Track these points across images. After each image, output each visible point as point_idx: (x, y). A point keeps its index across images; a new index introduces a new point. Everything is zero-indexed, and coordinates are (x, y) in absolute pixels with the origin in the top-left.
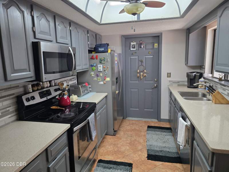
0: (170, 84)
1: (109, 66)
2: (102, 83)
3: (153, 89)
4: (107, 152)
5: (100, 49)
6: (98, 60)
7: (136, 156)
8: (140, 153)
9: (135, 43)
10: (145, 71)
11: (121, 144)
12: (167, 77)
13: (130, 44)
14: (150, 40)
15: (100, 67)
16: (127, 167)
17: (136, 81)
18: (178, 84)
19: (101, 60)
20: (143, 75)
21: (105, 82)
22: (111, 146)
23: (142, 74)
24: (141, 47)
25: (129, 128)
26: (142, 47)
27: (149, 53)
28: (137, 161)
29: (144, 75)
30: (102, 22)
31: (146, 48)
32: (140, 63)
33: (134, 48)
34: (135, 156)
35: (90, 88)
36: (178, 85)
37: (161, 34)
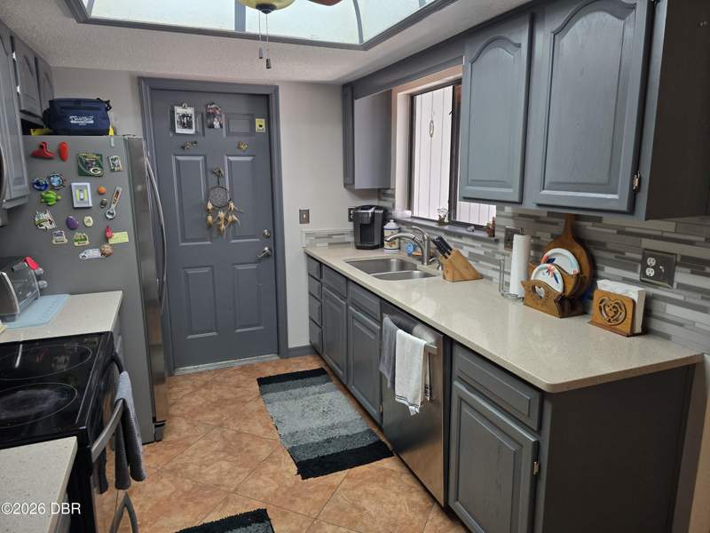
0: (308, 242)
1: (123, 189)
2: (94, 253)
3: (259, 261)
5: (74, 120)
6: (71, 163)
7: (265, 482)
8: (272, 468)
9: (190, 111)
10: (232, 205)
11: (196, 460)
12: (301, 223)
13: (173, 112)
14: (241, 107)
15: (83, 193)
16: (254, 527)
17: (205, 240)
18: (331, 241)
19: (88, 166)
20: (226, 220)
21: (107, 249)
22: (165, 481)
23: (221, 214)
24: (212, 126)
25: (197, 401)
26: (216, 124)
27: (239, 148)
28: (275, 495)
29: (230, 218)
31: (228, 133)
32: (213, 179)
33: (189, 125)
34: (260, 483)
35: (39, 278)
36: (330, 244)
37: (276, 89)
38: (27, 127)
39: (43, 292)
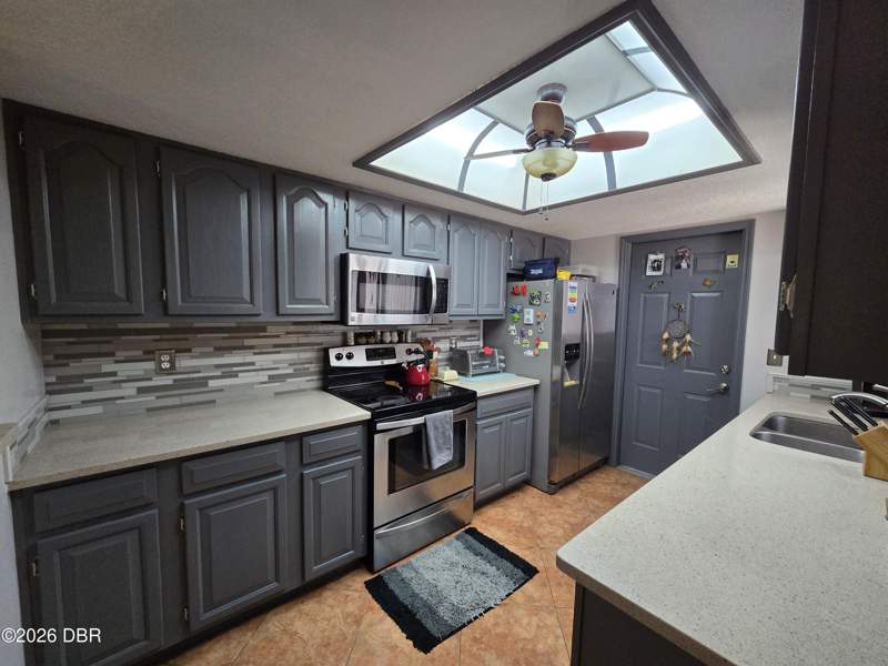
0: (776, 388)
1: (549, 310)
2: (530, 353)
3: (711, 395)
4: (503, 521)
5: (533, 272)
6: (527, 297)
9: (661, 256)
10: (688, 337)
12: (768, 364)
13: (647, 259)
14: (712, 246)
15: (530, 315)
16: (520, 574)
17: (659, 364)
18: (816, 393)
19: (533, 298)
20: (679, 349)
21: (537, 352)
23: (676, 344)
24: (679, 267)
26: (684, 265)
27: (704, 284)
29: (684, 349)
30: (528, 208)
31: (695, 270)
32: (674, 314)
33: (659, 268)
35: (501, 361)
36: (813, 397)
37: (751, 223)
38: (510, 277)
39: (504, 370)
